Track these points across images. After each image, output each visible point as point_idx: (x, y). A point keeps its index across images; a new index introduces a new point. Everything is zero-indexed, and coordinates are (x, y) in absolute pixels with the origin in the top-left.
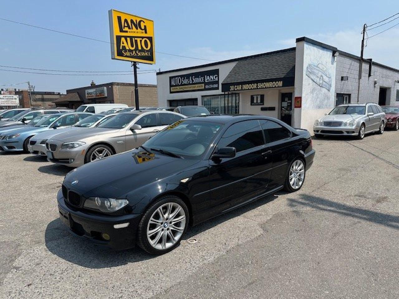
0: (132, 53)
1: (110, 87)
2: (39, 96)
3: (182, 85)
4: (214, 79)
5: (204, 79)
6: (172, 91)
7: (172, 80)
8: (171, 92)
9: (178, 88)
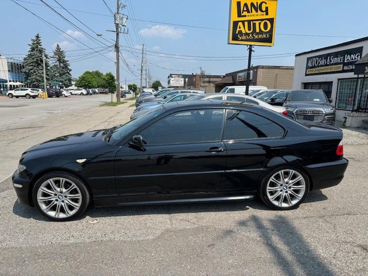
0: (249, 37)
1: (255, 70)
2: (207, 79)
3: (318, 66)
4: (355, 59)
5: (344, 58)
6: (308, 73)
7: (309, 61)
8: (306, 75)
9: (314, 71)
